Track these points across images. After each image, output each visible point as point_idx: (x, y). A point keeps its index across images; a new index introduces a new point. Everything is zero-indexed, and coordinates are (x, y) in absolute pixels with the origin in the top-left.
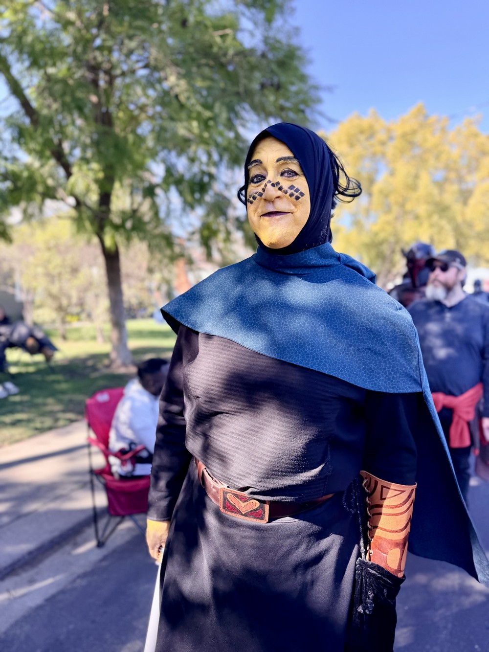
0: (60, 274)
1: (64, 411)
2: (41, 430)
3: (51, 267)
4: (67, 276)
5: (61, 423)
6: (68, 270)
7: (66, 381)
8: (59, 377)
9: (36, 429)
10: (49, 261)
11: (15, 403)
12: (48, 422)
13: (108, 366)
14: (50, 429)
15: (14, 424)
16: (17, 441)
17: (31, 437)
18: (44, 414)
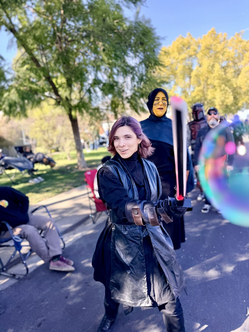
0: (48, 130)
1: (65, 186)
2: (59, 193)
3: (43, 127)
4: (50, 131)
5: (66, 190)
6: (51, 128)
7: (62, 175)
8: (58, 174)
9: (57, 193)
10: (41, 125)
11: (44, 184)
12: (61, 190)
13: (78, 168)
14: (62, 192)
15: (48, 191)
16: (51, 197)
17: (55, 195)
18: (58, 187)
